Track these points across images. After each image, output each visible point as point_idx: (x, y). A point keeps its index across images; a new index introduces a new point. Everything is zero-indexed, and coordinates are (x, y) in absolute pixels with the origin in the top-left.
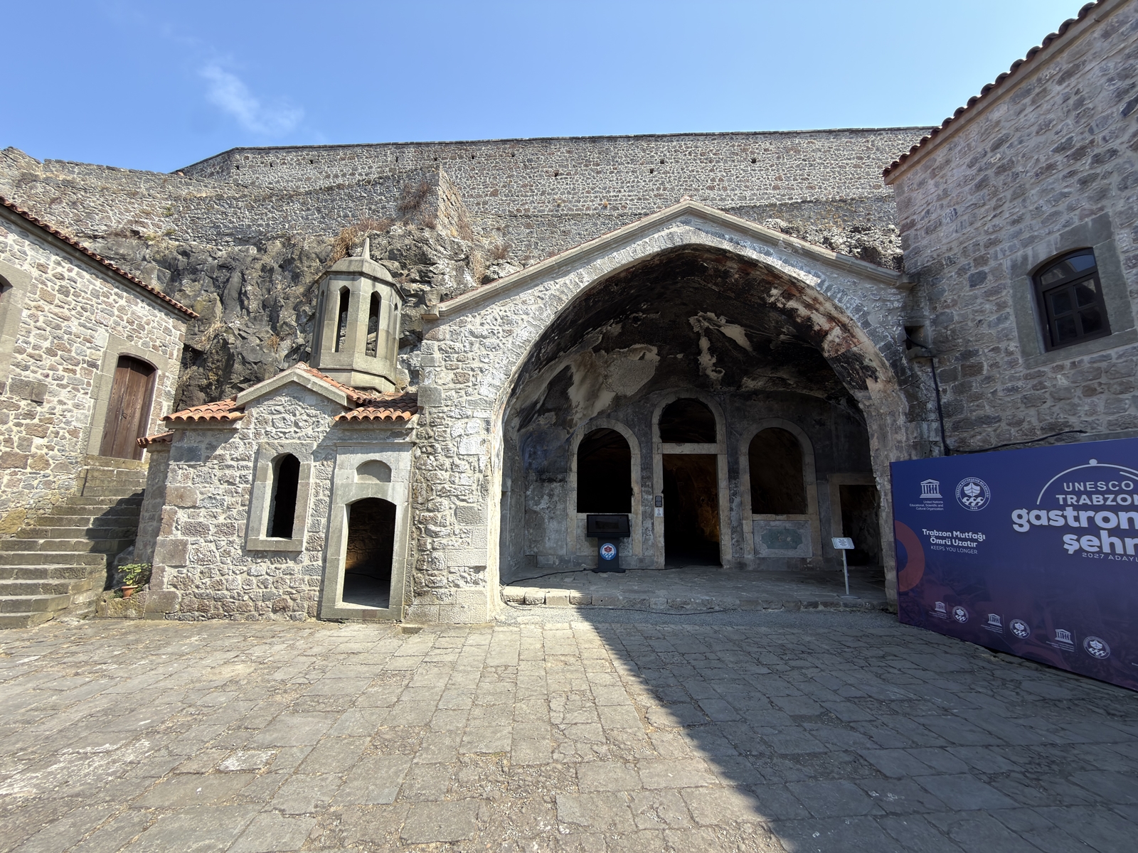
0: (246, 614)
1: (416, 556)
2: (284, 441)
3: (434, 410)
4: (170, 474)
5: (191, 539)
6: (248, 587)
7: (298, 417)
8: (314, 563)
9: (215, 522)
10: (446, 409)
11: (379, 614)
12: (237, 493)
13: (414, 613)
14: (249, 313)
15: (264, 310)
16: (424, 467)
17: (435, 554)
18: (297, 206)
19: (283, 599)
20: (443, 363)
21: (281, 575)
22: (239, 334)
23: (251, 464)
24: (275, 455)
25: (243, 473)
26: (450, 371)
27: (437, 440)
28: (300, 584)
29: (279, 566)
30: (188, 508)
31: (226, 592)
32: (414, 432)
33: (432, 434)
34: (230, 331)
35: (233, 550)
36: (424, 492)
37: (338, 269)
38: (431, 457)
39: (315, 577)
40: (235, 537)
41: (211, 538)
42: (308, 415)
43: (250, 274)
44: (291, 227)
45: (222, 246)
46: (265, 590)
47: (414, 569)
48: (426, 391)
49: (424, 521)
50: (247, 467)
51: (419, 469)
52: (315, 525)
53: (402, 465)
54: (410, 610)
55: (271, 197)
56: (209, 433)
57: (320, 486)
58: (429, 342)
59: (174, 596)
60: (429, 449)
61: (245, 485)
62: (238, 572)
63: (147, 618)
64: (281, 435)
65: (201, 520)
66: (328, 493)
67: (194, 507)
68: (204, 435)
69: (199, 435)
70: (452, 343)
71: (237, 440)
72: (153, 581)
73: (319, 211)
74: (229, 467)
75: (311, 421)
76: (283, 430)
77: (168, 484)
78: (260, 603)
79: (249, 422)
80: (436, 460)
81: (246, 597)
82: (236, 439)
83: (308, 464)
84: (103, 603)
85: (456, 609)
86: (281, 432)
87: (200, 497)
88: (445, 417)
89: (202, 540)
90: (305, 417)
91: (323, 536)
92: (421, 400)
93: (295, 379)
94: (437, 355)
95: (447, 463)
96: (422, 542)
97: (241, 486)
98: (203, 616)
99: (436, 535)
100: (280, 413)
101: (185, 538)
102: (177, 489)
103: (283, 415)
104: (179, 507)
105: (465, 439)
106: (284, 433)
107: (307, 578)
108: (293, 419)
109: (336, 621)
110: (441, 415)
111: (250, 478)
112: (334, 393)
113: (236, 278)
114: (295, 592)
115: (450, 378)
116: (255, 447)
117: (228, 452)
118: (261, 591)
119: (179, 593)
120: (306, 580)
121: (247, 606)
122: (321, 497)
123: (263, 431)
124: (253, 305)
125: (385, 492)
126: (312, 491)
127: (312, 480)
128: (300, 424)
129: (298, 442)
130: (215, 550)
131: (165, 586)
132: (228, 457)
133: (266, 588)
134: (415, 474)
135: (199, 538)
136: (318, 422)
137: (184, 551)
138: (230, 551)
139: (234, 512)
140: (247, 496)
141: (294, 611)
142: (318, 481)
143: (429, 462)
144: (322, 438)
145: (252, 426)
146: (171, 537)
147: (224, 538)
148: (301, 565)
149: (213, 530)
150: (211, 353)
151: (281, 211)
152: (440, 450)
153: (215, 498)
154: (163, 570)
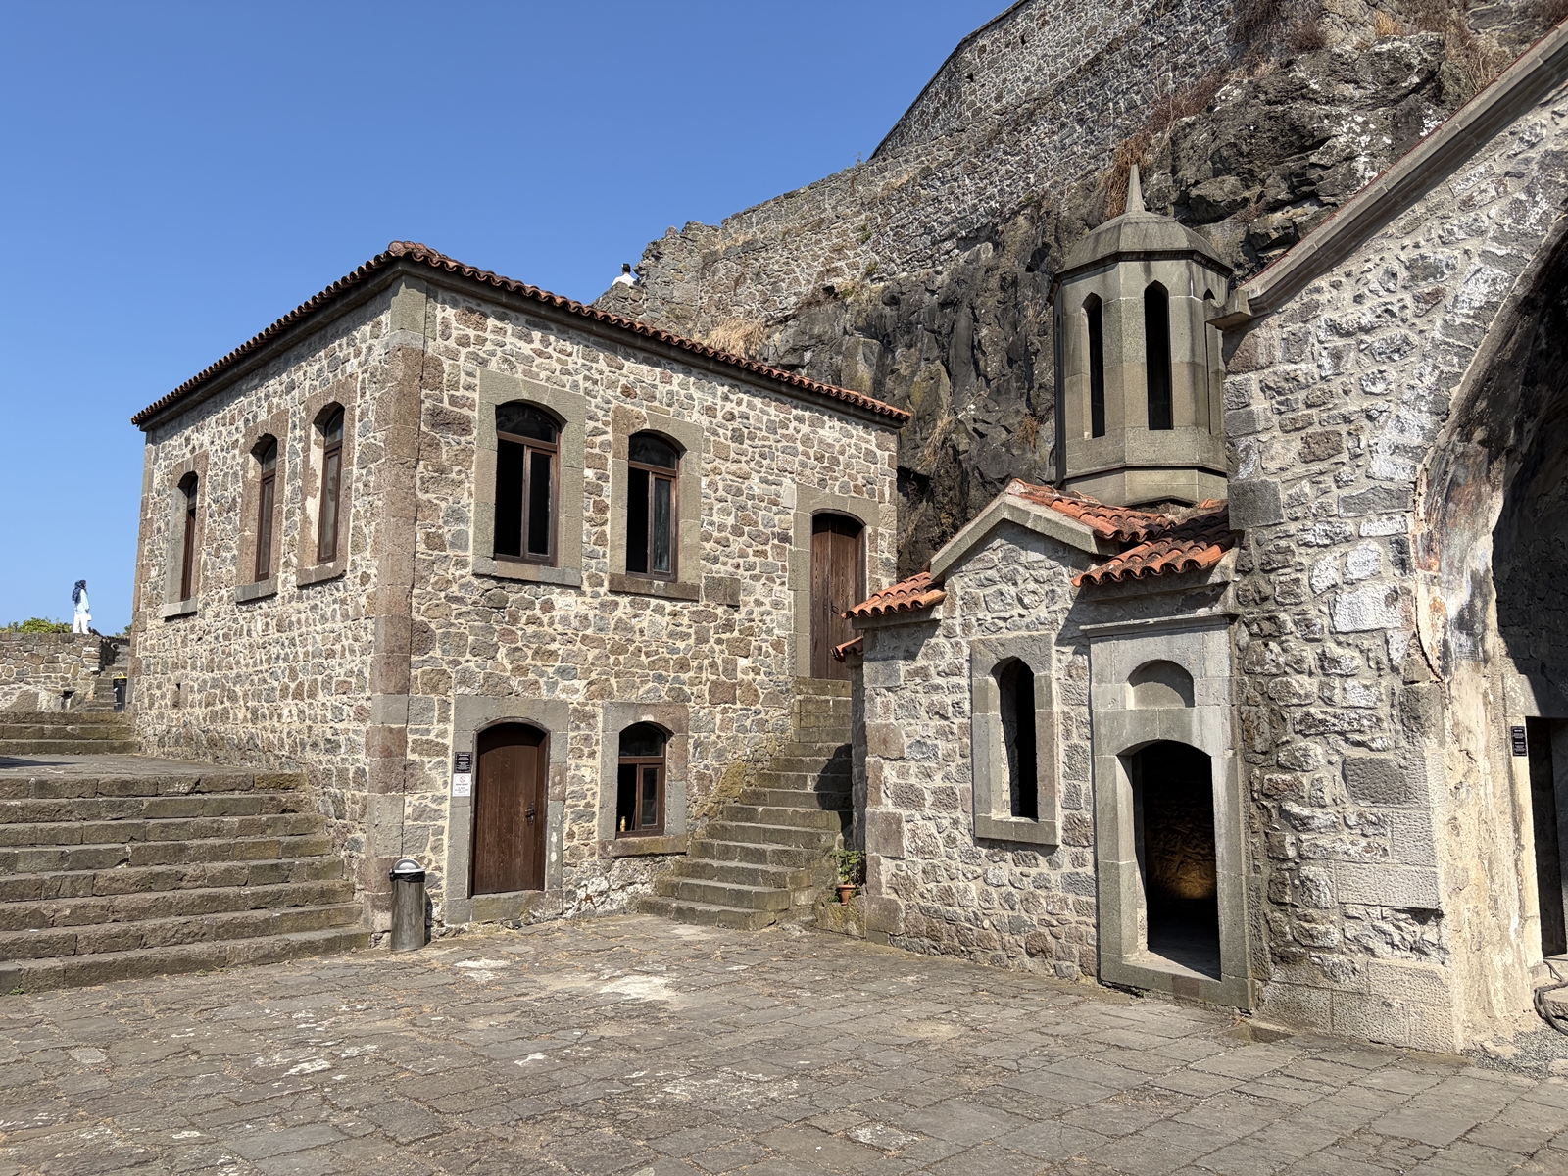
0: (991, 953)
1: (1266, 871)
2: (1006, 635)
3: (1268, 534)
4: (867, 705)
5: (904, 813)
6: (987, 905)
7: (1021, 586)
8: (1080, 870)
9: (931, 785)
10: (1292, 528)
11: (1202, 990)
12: (952, 733)
13: (1275, 1000)
14: (988, 382)
15: (1011, 367)
16: (1258, 669)
17: (1308, 870)
18: (1045, 127)
19: (1040, 934)
20: (1276, 419)
21: (1032, 889)
22: (975, 430)
23: (964, 682)
24: (995, 662)
25: (956, 697)
26: (1294, 435)
27: (1282, 604)
28: (1062, 909)
29: (1026, 870)
30: (895, 760)
31: (959, 911)
32: (1230, 591)
33: (1267, 590)
34: (961, 427)
35: (959, 837)
36: (1265, 727)
37: (1076, 264)
38: (1272, 645)
39: (1084, 898)
40: (959, 814)
41: (928, 813)
42: (1036, 581)
43: (983, 304)
44: (1040, 178)
45: (941, 263)
46: (1011, 913)
47: (1264, 901)
48: (1245, 493)
49: (1272, 792)
50: (958, 687)
51: (1249, 673)
52: (1073, 794)
53: (1212, 669)
54: (1268, 992)
55: (999, 133)
56: (905, 632)
57: (1071, 719)
58: (1238, 378)
59: (897, 909)
60: (1266, 626)
61: (961, 720)
62: (970, 876)
63: (870, 940)
64: (1001, 624)
65: (913, 780)
66: (1086, 731)
67: (902, 758)
68: (898, 637)
69: (893, 636)
70: (1290, 367)
71: (941, 640)
72: (869, 879)
73: (1081, 121)
74: (937, 688)
75: (1042, 589)
76: (1002, 614)
77: (868, 722)
78: (1007, 937)
79: (952, 609)
80: (1284, 650)
81: (986, 924)
82: (938, 639)
83: (1045, 676)
84: (821, 907)
85: (1372, 1007)
86: (999, 619)
87: (907, 741)
88: (1293, 546)
89: (918, 816)
90: (1032, 586)
91: (1088, 817)
92: (1237, 517)
93: (1007, 515)
94: (1260, 404)
95: (1310, 654)
96: (1275, 841)
97: (956, 721)
98: (935, 947)
99: (1304, 824)
100: (993, 582)
101: (897, 811)
102: (878, 728)
103: (998, 587)
104: (884, 759)
105: (1345, 597)
106: (1005, 620)
107: (1071, 898)
108: (1013, 590)
109: (1127, 990)
110: (1283, 543)
111: (967, 706)
112: (1071, 530)
113: (963, 323)
114: (1055, 923)
115: (1293, 453)
116: (967, 651)
117: (931, 663)
118: (1005, 913)
119: (902, 903)
120: (1070, 902)
121: (990, 939)
122: (1075, 740)
123: (974, 620)
124: (993, 364)
125: (1186, 728)
126: (1059, 730)
127: (1057, 707)
128: (1026, 600)
129: (1025, 633)
130: (936, 835)
131: (883, 890)
132: (932, 671)
133: (1013, 909)
134: (1241, 685)
135: (914, 812)
136: (1053, 591)
137: (899, 832)
138: (955, 838)
139: (953, 769)
140: (966, 740)
141: (1059, 959)
142: (1067, 709)
143: (1269, 656)
144: (1062, 622)
145: (958, 613)
146: (881, 809)
147: (944, 814)
148: (1059, 872)
149: (929, 799)
150: (939, 476)
151: (1017, 154)
152: (1290, 626)
153: (925, 743)
154: (879, 864)
